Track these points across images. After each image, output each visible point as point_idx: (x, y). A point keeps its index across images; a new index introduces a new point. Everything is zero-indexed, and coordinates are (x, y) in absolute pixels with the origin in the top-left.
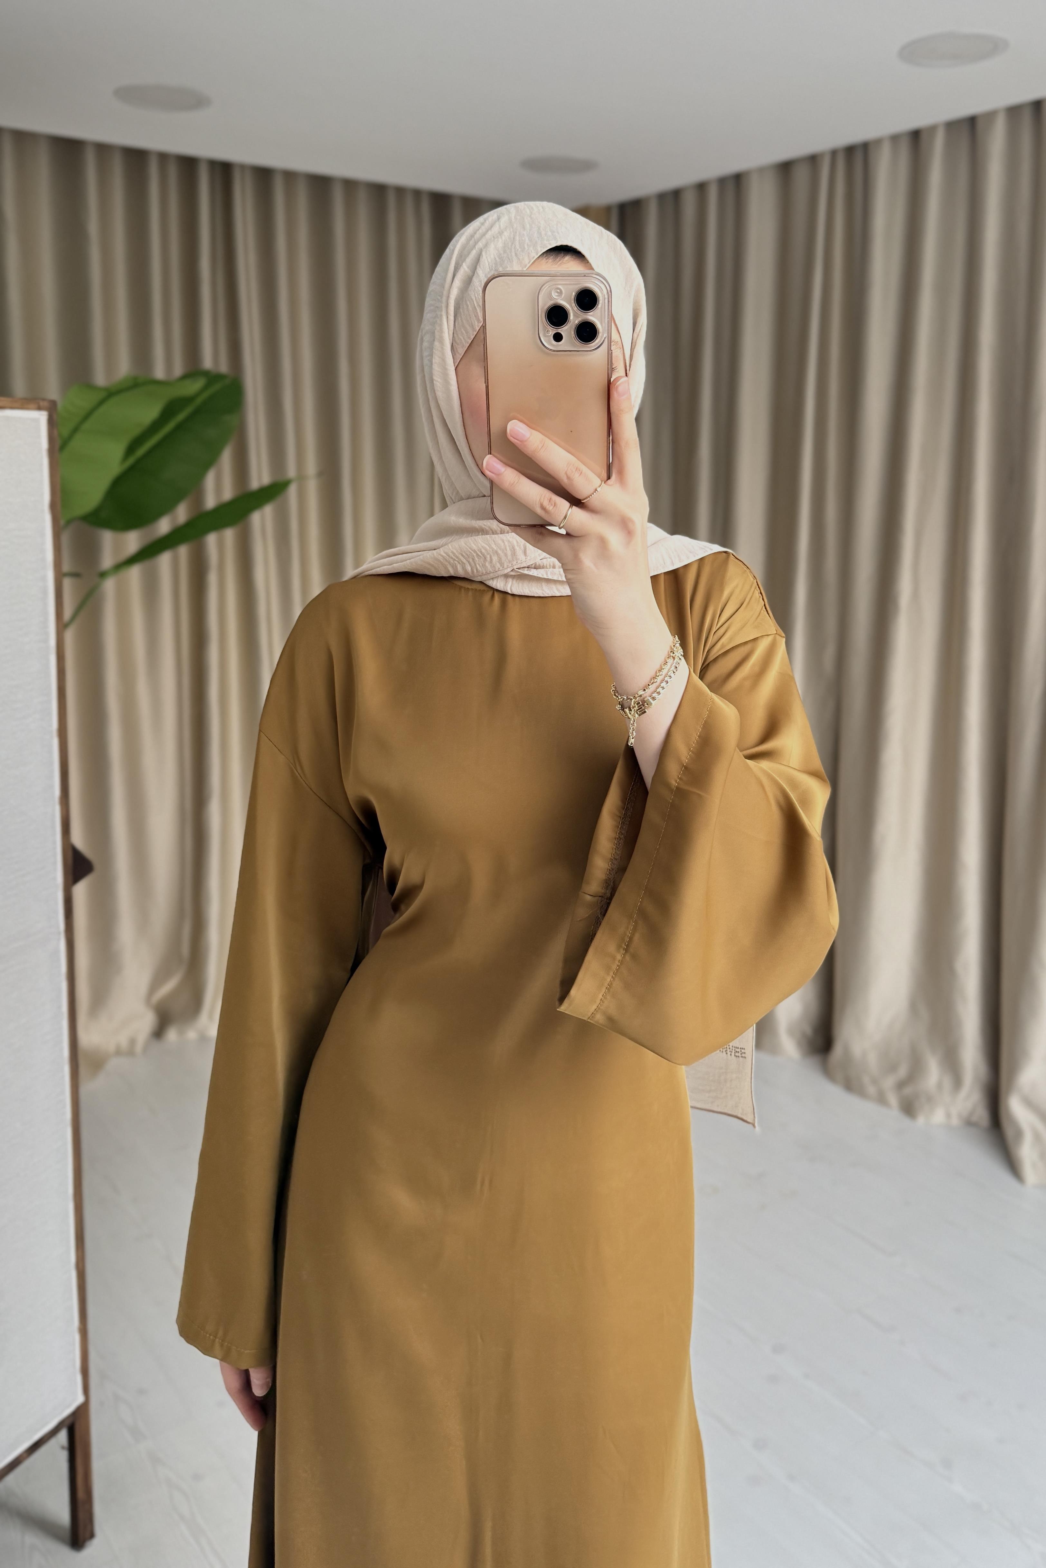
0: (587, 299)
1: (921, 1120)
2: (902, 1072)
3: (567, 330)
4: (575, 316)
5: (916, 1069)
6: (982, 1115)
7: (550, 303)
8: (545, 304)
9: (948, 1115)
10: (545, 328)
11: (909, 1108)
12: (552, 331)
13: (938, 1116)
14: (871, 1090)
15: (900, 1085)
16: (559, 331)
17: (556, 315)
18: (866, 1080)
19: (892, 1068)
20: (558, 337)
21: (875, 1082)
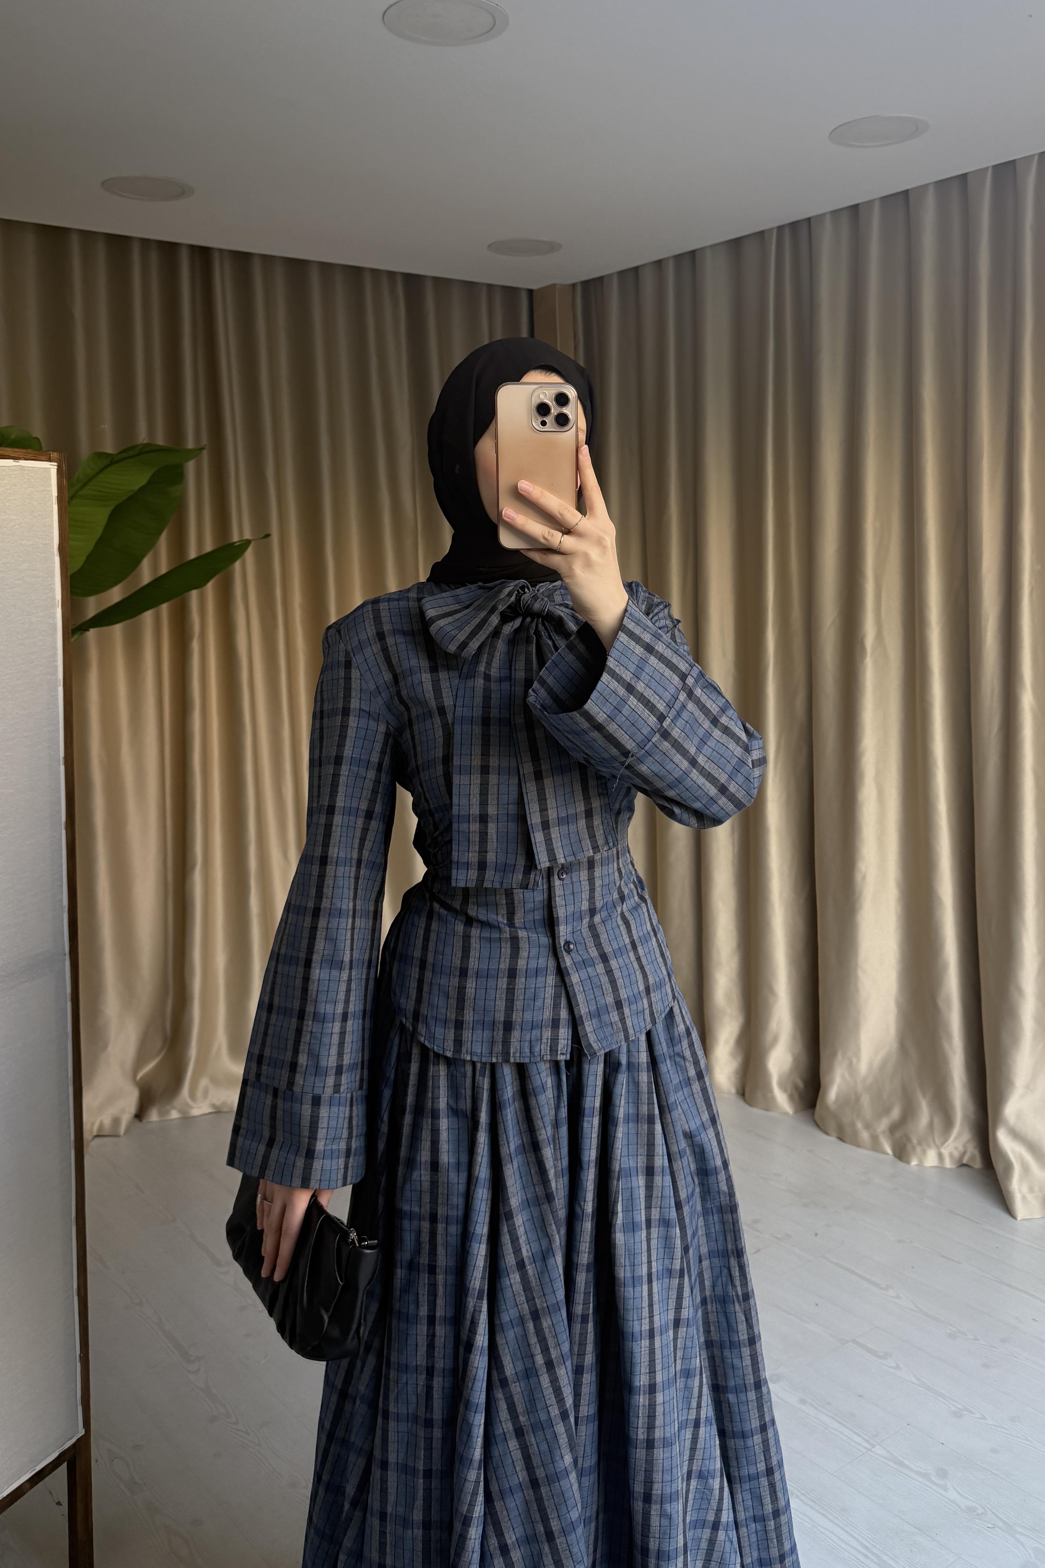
0: (562, 399)
1: (914, 1163)
2: (896, 1113)
3: (549, 419)
4: (555, 410)
5: (909, 1112)
6: (972, 1152)
7: (539, 401)
8: (535, 402)
9: (940, 1157)
10: (536, 417)
11: (901, 1153)
12: (540, 419)
13: (931, 1159)
14: (865, 1135)
15: (893, 1129)
16: (545, 419)
17: (543, 409)
18: (859, 1125)
19: (887, 1111)
20: (544, 423)
21: (868, 1126)
